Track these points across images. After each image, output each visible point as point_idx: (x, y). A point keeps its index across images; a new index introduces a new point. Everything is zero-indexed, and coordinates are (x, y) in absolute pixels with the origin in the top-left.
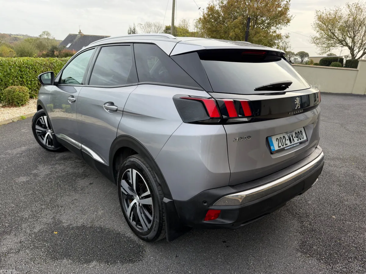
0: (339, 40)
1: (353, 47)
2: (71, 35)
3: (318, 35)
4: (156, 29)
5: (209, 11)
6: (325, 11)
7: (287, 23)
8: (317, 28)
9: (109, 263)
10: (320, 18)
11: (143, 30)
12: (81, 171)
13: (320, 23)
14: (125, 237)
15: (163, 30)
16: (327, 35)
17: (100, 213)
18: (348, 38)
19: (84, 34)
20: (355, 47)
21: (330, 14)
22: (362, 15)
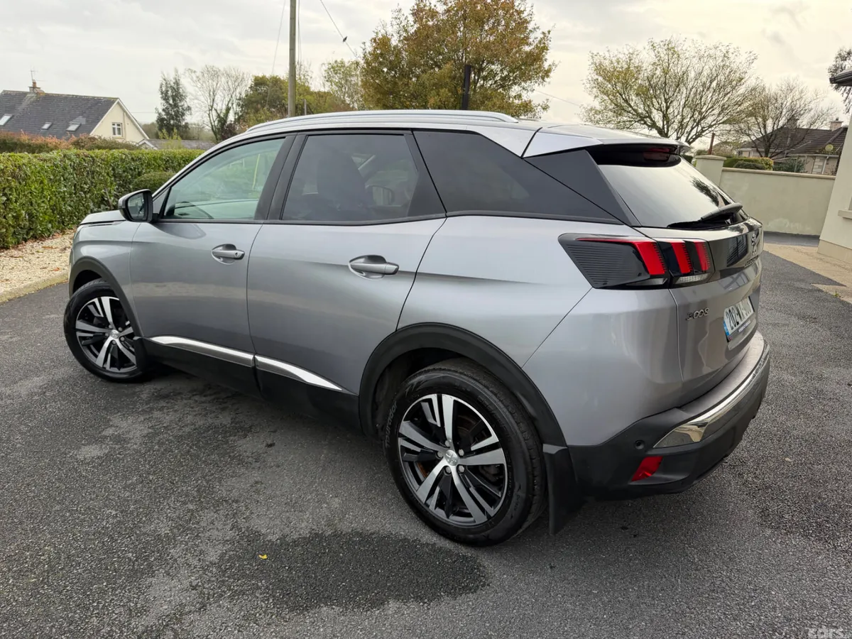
0: (638, 114)
1: (666, 129)
2: (10, 94)
3: (597, 104)
4: (230, 83)
5: (375, 48)
6: (607, 55)
7: (543, 79)
8: (595, 89)
9: (426, 600)
10: (600, 69)
11: (199, 85)
12: (225, 419)
13: (600, 79)
14: (422, 545)
15: (249, 86)
16: (616, 105)
17: (336, 503)
18: (654, 111)
19: (46, 92)
20: (670, 129)
21: (618, 62)
22: (679, 66)
